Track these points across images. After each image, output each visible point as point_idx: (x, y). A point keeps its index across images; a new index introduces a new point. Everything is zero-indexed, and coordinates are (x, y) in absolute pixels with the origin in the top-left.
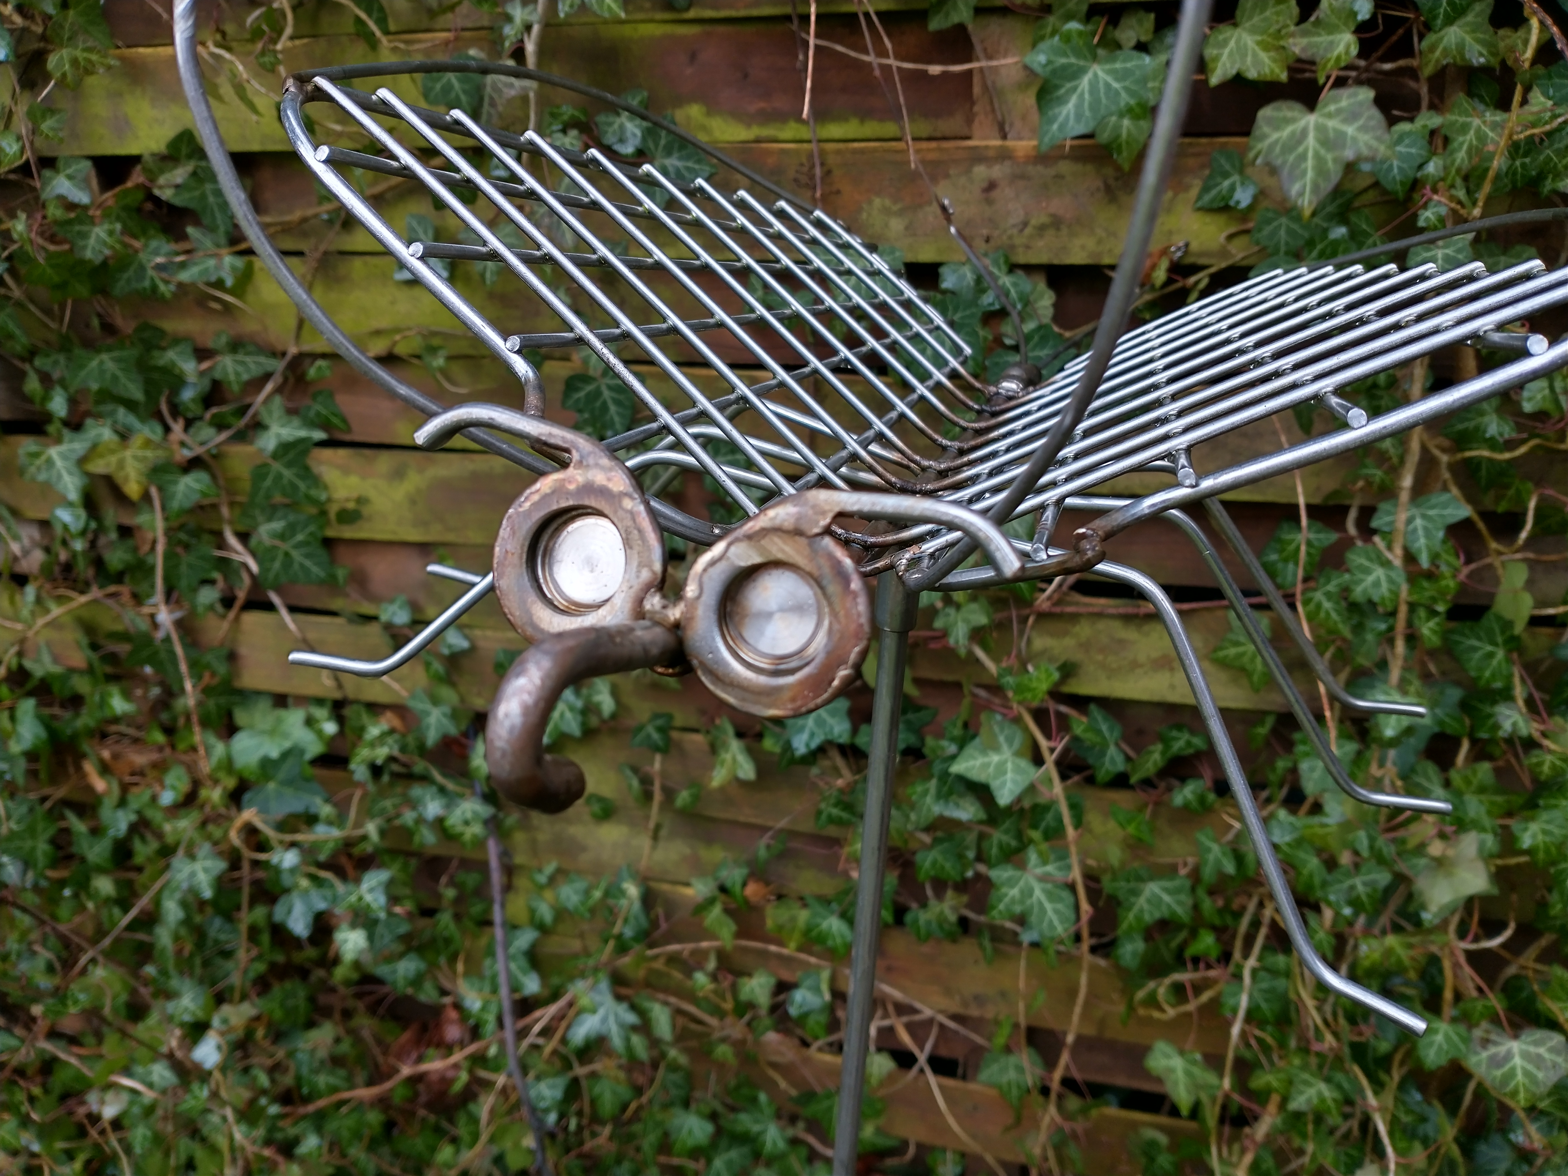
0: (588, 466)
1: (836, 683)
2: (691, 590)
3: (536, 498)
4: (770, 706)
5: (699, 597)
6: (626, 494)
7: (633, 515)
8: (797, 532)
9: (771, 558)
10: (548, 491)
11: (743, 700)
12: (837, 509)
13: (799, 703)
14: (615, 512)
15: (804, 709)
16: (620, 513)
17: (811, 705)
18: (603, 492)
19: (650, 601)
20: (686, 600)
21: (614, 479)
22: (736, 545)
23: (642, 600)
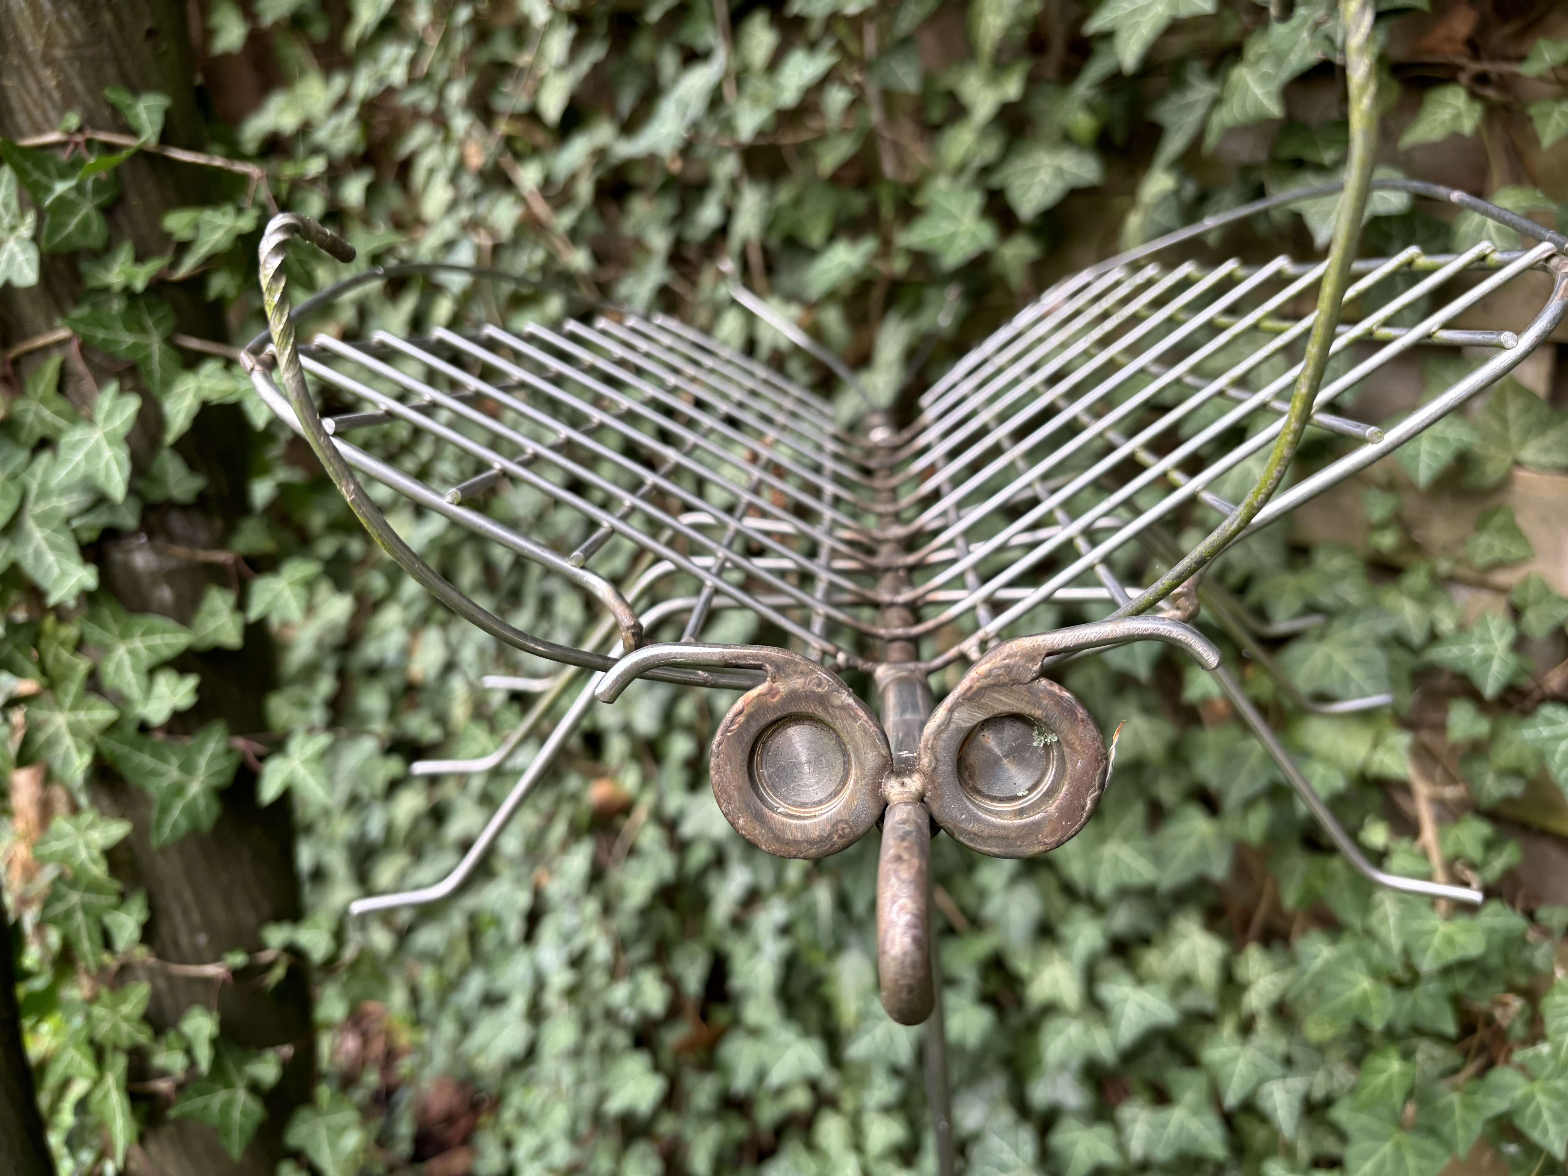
0: (787, 676)
1: (1089, 806)
2: (925, 761)
3: (741, 719)
4: (1033, 845)
5: (935, 769)
6: (833, 691)
7: (845, 708)
8: (1014, 682)
9: (995, 712)
10: (753, 710)
11: (1007, 846)
12: (1045, 652)
13: (1059, 834)
14: (828, 712)
15: (1065, 838)
17: (1072, 832)
18: (809, 696)
19: (889, 784)
20: (923, 773)
21: (816, 681)
22: (959, 710)
23: (880, 785)
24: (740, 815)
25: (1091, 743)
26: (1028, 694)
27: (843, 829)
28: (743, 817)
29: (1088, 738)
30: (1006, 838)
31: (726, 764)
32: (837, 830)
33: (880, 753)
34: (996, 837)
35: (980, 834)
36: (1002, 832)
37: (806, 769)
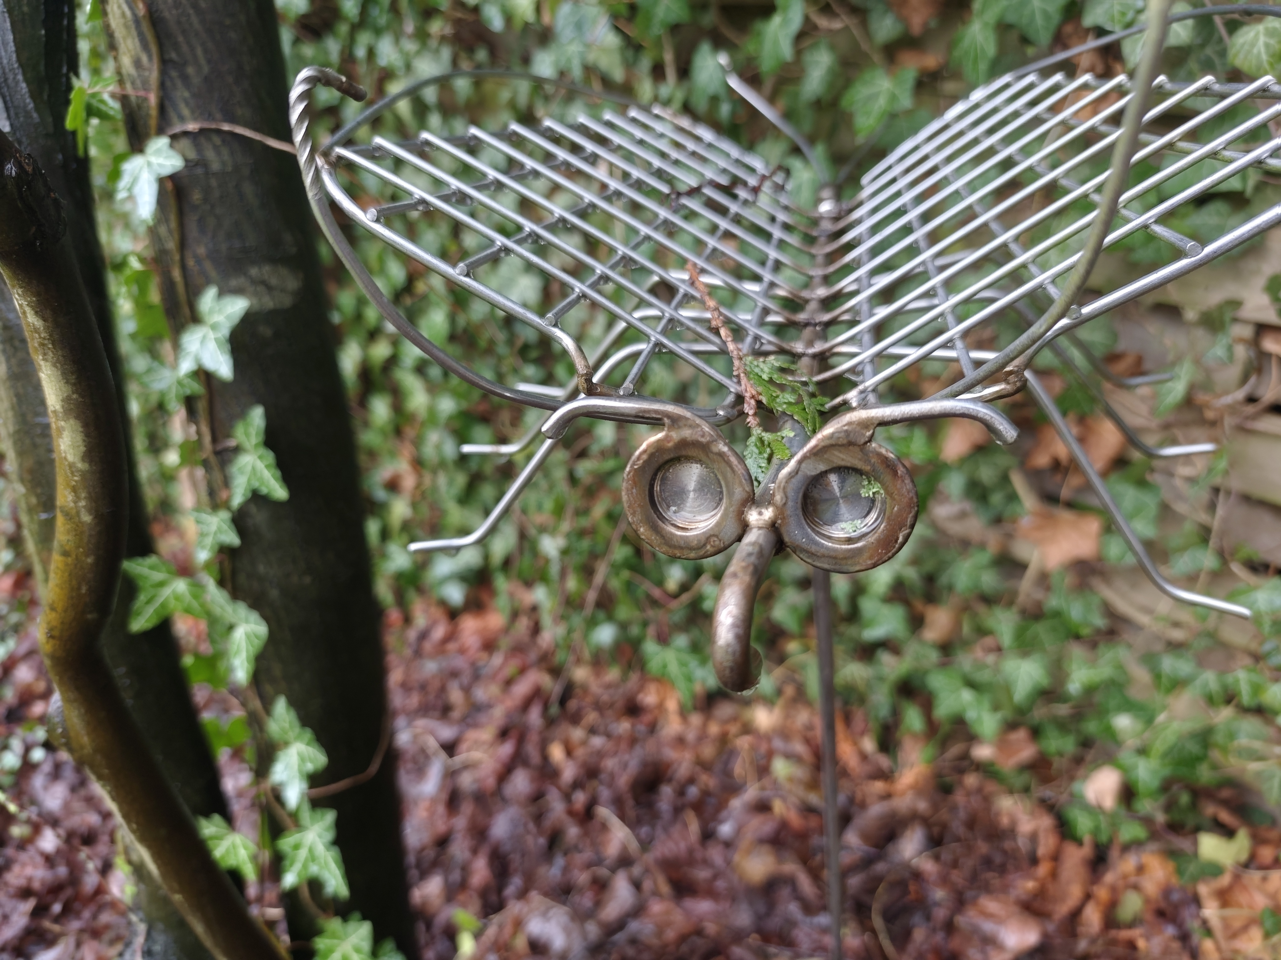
0: (679, 427)
1: (901, 539)
2: (778, 498)
3: (645, 457)
4: (856, 565)
5: (785, 504)
6: (713, 441)
7: (721, 455)
8: (851, 444)
9: (835, 465)
10: (653, 451)
12: (877, 422)
13: (876, 558)
14: (708, 456)
15: (881, 561)
16: (711, 455)
17: (886, 558)
18: (695, 444)
19: (750, 512)
20: (776, 507)
21: (701, 433)
22: (806, 462)
23: (743, 513)
24: (641, 525)
25: (906, 494)
26: (861, 453)
27: (714, 541)
28: (644, 527)
29: (904, 490)
30: (835, 558)
31: (633, 488)
32: (710, 542)
33: (744, 489)
34: (827, 557)
35: (816, 553)
36: (832, 554)
37: (692, 495)
